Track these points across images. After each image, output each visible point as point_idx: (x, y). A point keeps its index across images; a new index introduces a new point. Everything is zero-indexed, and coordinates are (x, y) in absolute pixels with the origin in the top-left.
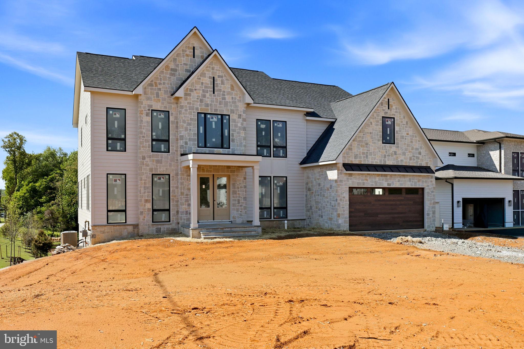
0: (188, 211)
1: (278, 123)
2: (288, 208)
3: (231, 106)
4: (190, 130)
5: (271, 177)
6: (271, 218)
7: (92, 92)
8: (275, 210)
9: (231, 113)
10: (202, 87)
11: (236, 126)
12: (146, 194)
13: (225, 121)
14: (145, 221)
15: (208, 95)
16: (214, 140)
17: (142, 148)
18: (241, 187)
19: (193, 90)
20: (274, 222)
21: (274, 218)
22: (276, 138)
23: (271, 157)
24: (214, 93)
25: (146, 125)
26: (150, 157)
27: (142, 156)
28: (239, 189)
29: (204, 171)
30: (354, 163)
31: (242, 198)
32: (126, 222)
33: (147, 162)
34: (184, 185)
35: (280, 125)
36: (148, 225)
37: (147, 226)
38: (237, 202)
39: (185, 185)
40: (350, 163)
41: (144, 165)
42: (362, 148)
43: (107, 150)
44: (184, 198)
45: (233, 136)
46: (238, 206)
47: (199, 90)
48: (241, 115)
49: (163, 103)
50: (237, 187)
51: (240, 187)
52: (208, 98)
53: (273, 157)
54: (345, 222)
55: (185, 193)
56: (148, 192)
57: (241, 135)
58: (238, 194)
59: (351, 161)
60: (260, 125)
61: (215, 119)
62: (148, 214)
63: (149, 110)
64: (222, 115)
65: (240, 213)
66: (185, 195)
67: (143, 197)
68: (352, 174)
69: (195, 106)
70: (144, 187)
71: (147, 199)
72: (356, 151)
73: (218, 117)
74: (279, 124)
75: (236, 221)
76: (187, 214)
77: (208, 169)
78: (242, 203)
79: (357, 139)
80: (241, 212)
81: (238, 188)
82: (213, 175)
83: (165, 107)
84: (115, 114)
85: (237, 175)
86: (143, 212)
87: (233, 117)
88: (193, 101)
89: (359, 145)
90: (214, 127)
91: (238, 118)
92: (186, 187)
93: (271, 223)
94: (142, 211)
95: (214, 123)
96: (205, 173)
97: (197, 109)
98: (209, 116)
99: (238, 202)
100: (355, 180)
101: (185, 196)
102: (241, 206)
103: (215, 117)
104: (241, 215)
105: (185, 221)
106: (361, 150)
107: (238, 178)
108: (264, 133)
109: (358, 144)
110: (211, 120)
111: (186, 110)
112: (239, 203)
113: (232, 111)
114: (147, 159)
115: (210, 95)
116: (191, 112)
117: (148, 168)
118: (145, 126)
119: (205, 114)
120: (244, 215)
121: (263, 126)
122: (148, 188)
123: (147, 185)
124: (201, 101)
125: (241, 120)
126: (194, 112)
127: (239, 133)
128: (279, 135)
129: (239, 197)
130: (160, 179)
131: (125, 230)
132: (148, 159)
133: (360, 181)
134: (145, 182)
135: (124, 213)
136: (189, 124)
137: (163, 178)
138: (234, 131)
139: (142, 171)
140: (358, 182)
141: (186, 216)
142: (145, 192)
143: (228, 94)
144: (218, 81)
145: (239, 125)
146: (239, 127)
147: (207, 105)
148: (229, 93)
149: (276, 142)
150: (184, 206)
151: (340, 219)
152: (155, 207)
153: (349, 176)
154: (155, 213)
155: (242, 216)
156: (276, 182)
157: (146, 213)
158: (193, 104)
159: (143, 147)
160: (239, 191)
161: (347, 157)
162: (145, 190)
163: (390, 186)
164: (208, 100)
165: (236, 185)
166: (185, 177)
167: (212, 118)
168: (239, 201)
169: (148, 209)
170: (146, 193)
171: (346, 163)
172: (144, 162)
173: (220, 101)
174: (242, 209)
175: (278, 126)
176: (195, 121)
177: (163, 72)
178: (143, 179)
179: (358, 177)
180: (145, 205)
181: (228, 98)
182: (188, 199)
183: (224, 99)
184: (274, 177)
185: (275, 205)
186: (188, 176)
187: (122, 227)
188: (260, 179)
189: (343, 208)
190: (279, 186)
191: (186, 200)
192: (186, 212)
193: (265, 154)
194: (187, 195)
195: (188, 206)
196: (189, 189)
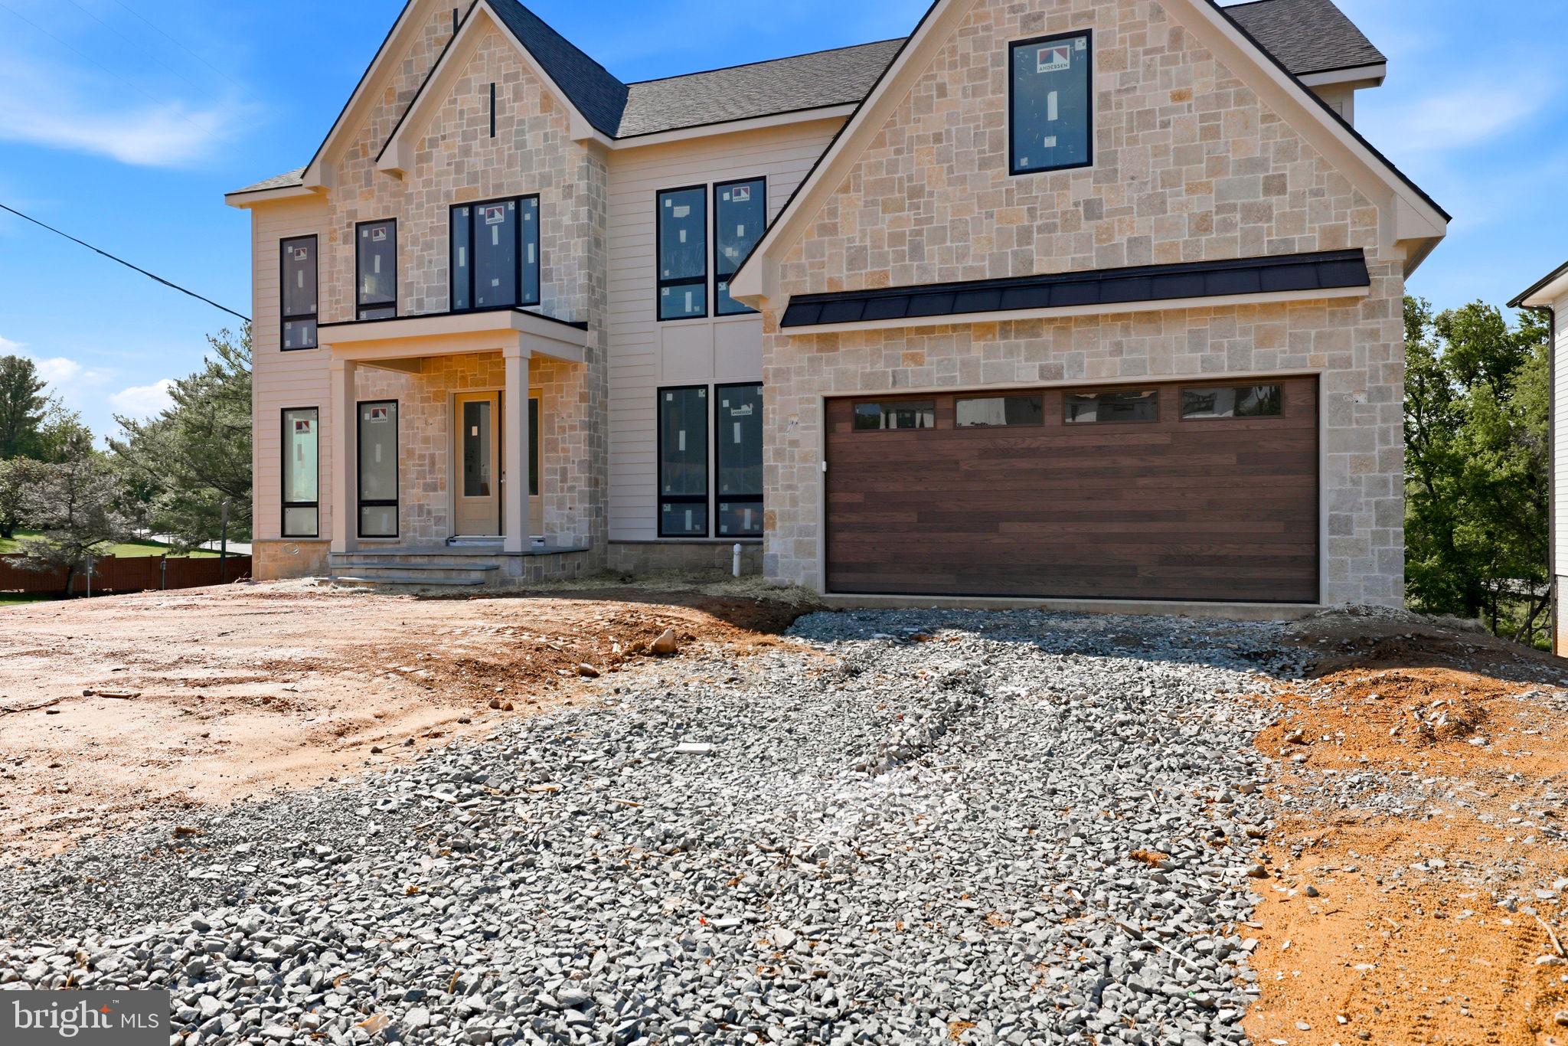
0: (423, 505)
1: (735, 188)
3: (542, 164)
4: (430, 262)
5: (706, 387)
6: (707, 536)
7: (254, 206)
8: (724, 507)
9: (541, 186)
10: (461, 125)
11: (557, 226)
13: (527, 217)
15: (475, 145)
16: (495, 282)
18: (572, 428)
19: (437, 140)
20: (717, 549)
21: (717, 534)
22: (729, 246)
23: (706, 316)
24: (493, 135)
25: (343, 268)
28: (562, 432)
29: (468, 382)
30: (846, 288)
31: (574, 463)
32: (317, 536)
34: (413, 429)
35: (744, 196)
38: (558, 477)
39: (418, 429)
40: (825, 290)
43: (282, 349)
44: (416, 466)
45: (548, 259)
46: (562, 490)
47: (453, 135)
48: (572, 186)
49: (380, 200)
50: (560, 427)
51: (569, 426)
52: (477, 154)
53: (716, 314)
54: (802, 549)
55: (418, 453)
57: (572, 253)
58: (564, 450)
59: (831, 281)
60: (671, 210)
61: (499, 217)
63: (349, 225)
64: (518, 200)
65: (567, 512)
66: (417, 457)
68: (834, 336)
69: (443, 189)
72: (857, 234)
73: (506, 207)
74: (738, 193)
75: (555, 538)
76: (423, 516)
77: (476, 375)
78: (575, 479)
80: (570, 508)
81: (563, 429)
82: (500, 392)
83: (386, 209)
84: (298, 254)
85: (560, 389)
87: (550, 197)
88: (437, 175)
89: (875, 203)
90: (495, 241)
91: (565, 198)
92: (420, 435)
93: (705, 552)
95: (495, 229)
96: (470, 389)
97: (448, 195)
98: (482, 211)
99: (561, 475)
100: (851, 367)
101: (418, 462)
102: (571, 489)
103: (500, 211)
104: (571, 519)
105: (418, 534)
106: (885, 225)
107: (560, 397)
108: (683, 235)
110: (488, 221)
111: (420, 206)
112: (564, 480)
113: (546, 180)
115: (483, 145)
116: (432, 208)
118: (339, 272)
119: (472, 206)
120: (579, 521)
121: (682, 212)
124: (459, 168)
125: (571, 203)
126: (439, 208)
127: (565, 247)
128: (740, 230)
129: (567, 460)
130: (376, 414)
131: (316, 556)
133: (880, 367)
135: (315, 510)
136: (428, 246)
137: (384, 411)
138: (552, 242)
140: (868, 370)
141: (420, 521)
143: (532, 127)
144: (505, 94)
145: (566, 220)
146: (567, 227)
147: (474, 177)
148: (537, 124)
149: (727, 260)
150: (415, 491)
151: (774, 536)
152: (368, 496)
153: (820, 350)
154: (367, 510)
155: (575, 523)
156: (726, 403)
158: (438, 184)
160: (564, 441)
161: (812, 266)
163: (1062, 377)
164: (476, 163)
165: (554, 420)
166: (418, 405)
167: (492, 215)
168: (564, 471)
171: (809, 292)
173: (510, 156)
174: (573, 500)
175: (735, 199)
176: (444, 233)
177: (381, 109)
179: (866, 349)
181: (533, 141)
182: (425, 470)
183: (521, 145)
184: (717, 387)
185: (725, 489)
186: (424, 400)
187: (310, 547)
188: (670, 397)
189: (790, 487)
190: (737, 419)
191: (419, 472)
192: (421, 507)
193: (688, 309)
194: (422, 457)
195: (425, 490)
196: (426, 440)
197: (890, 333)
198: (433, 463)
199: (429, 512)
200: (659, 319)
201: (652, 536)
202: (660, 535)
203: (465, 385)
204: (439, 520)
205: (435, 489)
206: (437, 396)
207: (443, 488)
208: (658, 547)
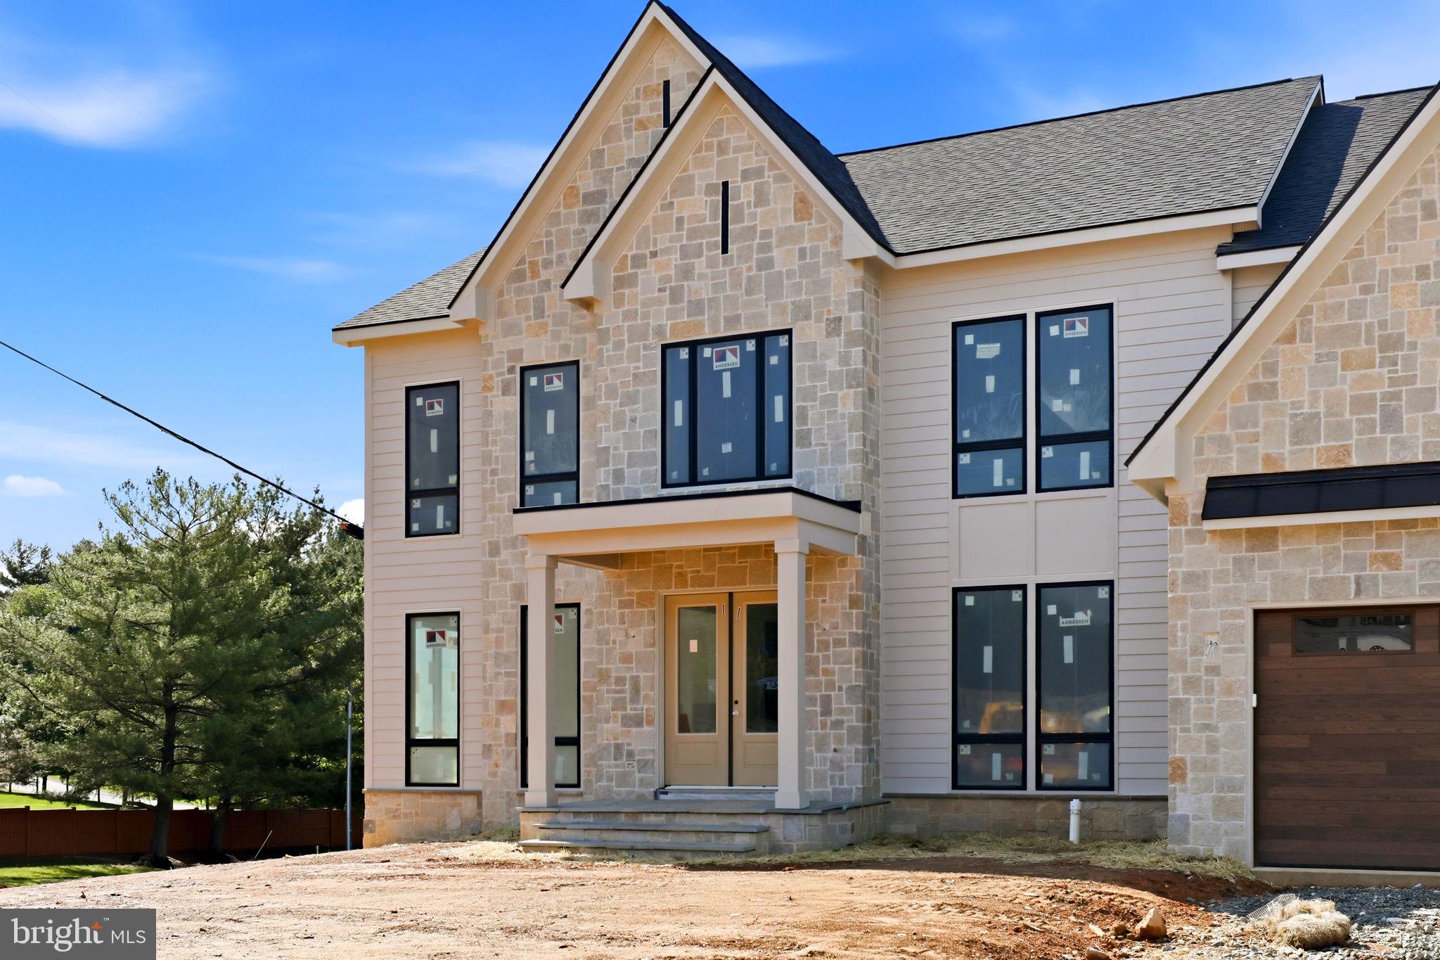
0: (622, 744)
1: (1067, 320)
2: (1119, 741)
3: (797, 289)
4: (633, 420)
5: (1023, 587)
6: (1024, 787)
7: (370, 344)
8: (1050, 749)
9: (796, 319)
10: (680, 238)
11: (817, 373)
12: (502, 681)
13: (774, 360)
14: (499, 779)
15: (700, 264)
16: (727, 448)
17: (489, 516)
18: (839, 643)
19: (644, 257)
20: (1041, 806)
21: (1040, 785)
22: (1057, 397)
23: (1024, 491)
24: (725, 250)
25: (502, 427)
26: (514, 546)
27: (490, 543)
28: (827, 648)
29: (686, 581)
30: (1289, 467)
31: (840, 689)
32: (457, 785)
33: (506, 562)
34: (608, 644)
35: (1081, 330)
36: (508, 793)
37: (504, 800)
38: (818, 709)
39: (614, 642)
40: (1260, 470)
41: (494, 575)
42: (1350, 375)
43: (409, 534)
44: (608, 691)
45: (804, 419)
46: (824, 726)
47: (667, 251)
48: (840, 319)
49: (556, 336)
50: (823, 642)
51: (834, 640)
52: (702, 276)
53: (1040, 489)
54: (1224, 808)
55: (614, 674)
56: (507, 674)
57: (840, 409)
58: (826, 672)
59: (1267, 458)
60: (973, 348)
61: (733, 360)
62: (508, 755)
63: (511, 370)
64: (760, 337)
65: (830, 755)
66: (613, 680)
67: (491, 694)
68: (1273, 531)
69: (653, 323)
70: (495, 657)
71: (503, 698)
72: (1306, 398)
73: (743, 349)
74: (1072, 327)
76: (621, 758)
77: (699, 572)
78: (843, 711)
79: (1315, 324)
80: (835, 750)
81: (824, 645)
82: (731, 594)
83: (565, 348)
84: (431, 407)
85: (822, 590)
86: (490, 745)
87: (807, 334)
88: (644, 305)
89: (1331, 356)
90: (727, 392)
91: (829, 334)
92: (618, 651)
93: (1021, 810)
94: (489, 742)
95: (727, 377)
96: (689, 590)
97: (659, 331)
98: (707, 352)
99: (822, 706)
100: (1297, 571)
101: (613, 687)
102: (837, 724)
103: (734, 352)
104: (836, 765)
105: (613, 784)
106: (1346, 384)
107: (824, 601)
108: (990, 383)
109: (1324, 350)
110: (717, 366)
111: (619, 345)
112: (826, 712)
113: (802, 311)
114: (505, 554)
115: (711, 263)
116: (637, 349)
117: (508, 583)
118: (497, 433)
119: (694, 346)
120: (848, 766)
121: (989, 351)
122: (507, 658)
123: (505, 650)
124: (676, 295)
125: (838, 343)
126: (646, 348)
127: (830, 401)
128: (1075, 376)
129: (830, 685)
131: (455, 812)
132: (509, 551)
133: (1338, 571)
134: (497, 637)
135: (454, 750)
136: (631, 399)
137: (559, 619)
138: (810, 394)
139: (491, 599)
140: (1321, 575)
141: (617, 766)
142: (498, 674)
143: (783, 241)
144: (742, 196)
145: (832, 365)
146: (832, 374)
147: (697, 307)
148: (788, 236)
149: (1055, 417)
150: (610, 725)
151: (1184, 790)
153: (1251, 549)
155: (842, 769)
156: (1052, 610)
157: (500, 750)
158: (646, 316)
159: (492, 509)
160: (827, 659)
161: (1240, 438)
162: (497, 665)
164: (700, 288)
165: (816, 632)
166: (614, 611)
167: (722, 357)
168: (826, 701)
169: (508, 735)
170: (500, 677)
171: (1235, 472)
172: (494, 564)
173: (749, 279)
174: (839, 739)
175: (1068, 334)
176: (653, 381)
177: (558, 214)
178: (492, 626)
179: (1317, 548)
180: (498, 720)
181: (783, 258)
182: (625, 698)
183: (766, 264)
184: (1040, 587)
185: (1050, 725)
186: (623, 604)
187: (446, 800)
188: (970, 601)
189: (1207, 727)
190: (1068, 631)
191: (616, 701)
192: (618, 747)
193: (998, 482)
194: (620, 681)
195: (624, 725)
196: (626, 658)
197: (1352, 529)
198: (636, 689)
199: (630, 754)
200: (955, 495)
201: (945, 787)
202: (955, 785)
203: (683, 584)
204: (644, 765)
205: (639, 723)
206: (644, 600)
207: (650, 723)
208: (954, 803)
